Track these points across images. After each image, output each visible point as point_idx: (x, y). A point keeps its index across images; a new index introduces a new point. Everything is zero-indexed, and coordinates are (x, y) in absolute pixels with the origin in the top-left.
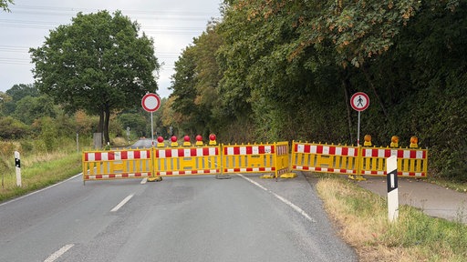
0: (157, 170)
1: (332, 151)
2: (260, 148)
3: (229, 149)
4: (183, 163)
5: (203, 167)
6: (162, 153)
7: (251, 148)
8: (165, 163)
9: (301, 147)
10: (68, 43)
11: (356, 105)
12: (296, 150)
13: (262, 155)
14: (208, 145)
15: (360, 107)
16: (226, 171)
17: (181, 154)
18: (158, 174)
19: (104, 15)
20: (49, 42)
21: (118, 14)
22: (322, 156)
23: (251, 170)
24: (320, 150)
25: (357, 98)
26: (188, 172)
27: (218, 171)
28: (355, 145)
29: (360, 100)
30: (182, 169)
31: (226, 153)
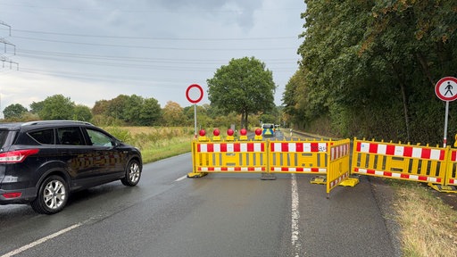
0: (198, 165)
1: (408, 152)
2: (312, 145)
3: (275, 144)
4: (226, 159)
5: (248, 164)
6: (204, 147)
7: (301, 145)
8: (207, 158)
9: (365, 146)
10: (225, 75)
11: (443, 94)
12: (359, 149)
13: (315, 154)
14: (253, 139)
15: (449, 95)
16: (273, 169)
17: (224, 148)
18: (200, 169)
19: (246, 59)
20: (216, 75)
21: (253, 58)
22: (394, 158)
23: (302, 170)
24: (390, 151)
25: (445, 84)
26: (231, 169)
27: (263, 169)
28: (441, 146)
29: (449, 87)
30: (224, 166)
31: (273, 150)
